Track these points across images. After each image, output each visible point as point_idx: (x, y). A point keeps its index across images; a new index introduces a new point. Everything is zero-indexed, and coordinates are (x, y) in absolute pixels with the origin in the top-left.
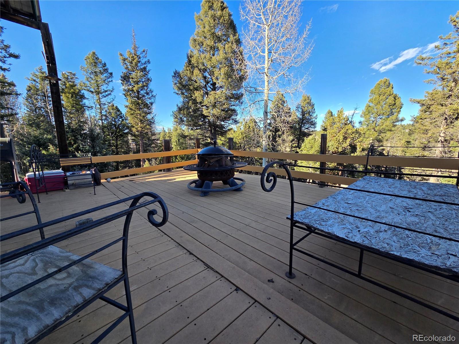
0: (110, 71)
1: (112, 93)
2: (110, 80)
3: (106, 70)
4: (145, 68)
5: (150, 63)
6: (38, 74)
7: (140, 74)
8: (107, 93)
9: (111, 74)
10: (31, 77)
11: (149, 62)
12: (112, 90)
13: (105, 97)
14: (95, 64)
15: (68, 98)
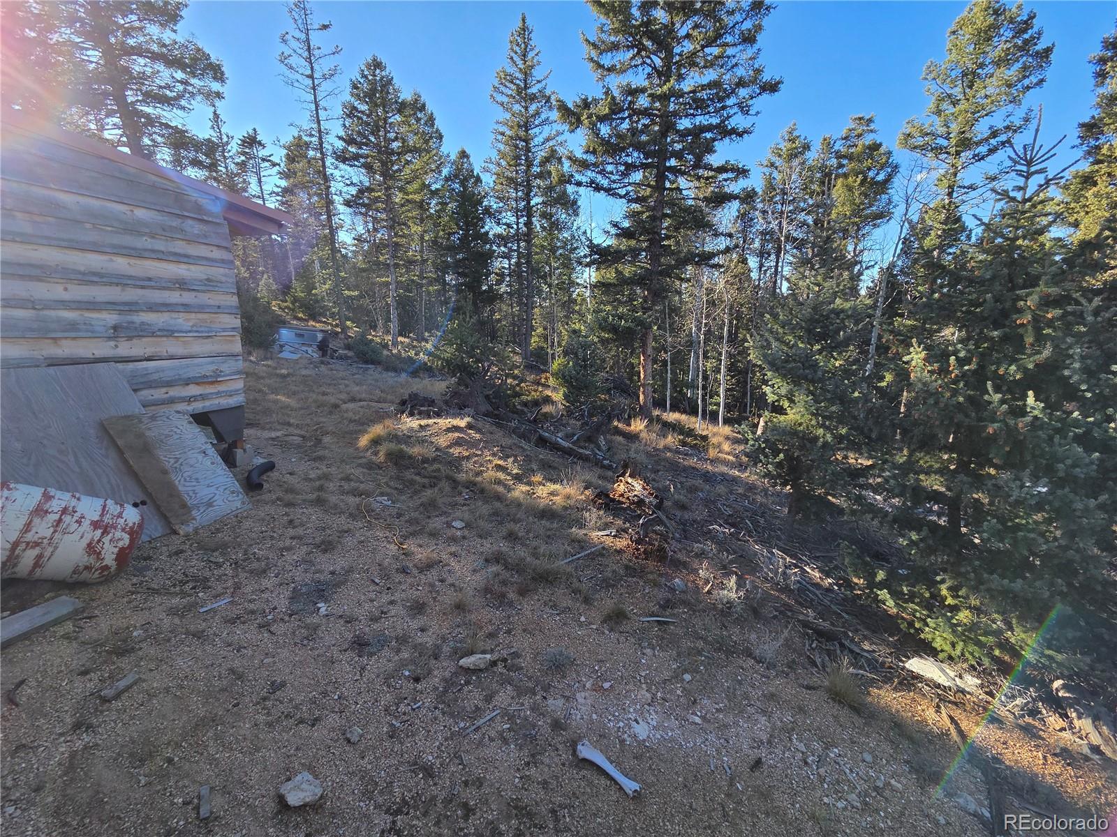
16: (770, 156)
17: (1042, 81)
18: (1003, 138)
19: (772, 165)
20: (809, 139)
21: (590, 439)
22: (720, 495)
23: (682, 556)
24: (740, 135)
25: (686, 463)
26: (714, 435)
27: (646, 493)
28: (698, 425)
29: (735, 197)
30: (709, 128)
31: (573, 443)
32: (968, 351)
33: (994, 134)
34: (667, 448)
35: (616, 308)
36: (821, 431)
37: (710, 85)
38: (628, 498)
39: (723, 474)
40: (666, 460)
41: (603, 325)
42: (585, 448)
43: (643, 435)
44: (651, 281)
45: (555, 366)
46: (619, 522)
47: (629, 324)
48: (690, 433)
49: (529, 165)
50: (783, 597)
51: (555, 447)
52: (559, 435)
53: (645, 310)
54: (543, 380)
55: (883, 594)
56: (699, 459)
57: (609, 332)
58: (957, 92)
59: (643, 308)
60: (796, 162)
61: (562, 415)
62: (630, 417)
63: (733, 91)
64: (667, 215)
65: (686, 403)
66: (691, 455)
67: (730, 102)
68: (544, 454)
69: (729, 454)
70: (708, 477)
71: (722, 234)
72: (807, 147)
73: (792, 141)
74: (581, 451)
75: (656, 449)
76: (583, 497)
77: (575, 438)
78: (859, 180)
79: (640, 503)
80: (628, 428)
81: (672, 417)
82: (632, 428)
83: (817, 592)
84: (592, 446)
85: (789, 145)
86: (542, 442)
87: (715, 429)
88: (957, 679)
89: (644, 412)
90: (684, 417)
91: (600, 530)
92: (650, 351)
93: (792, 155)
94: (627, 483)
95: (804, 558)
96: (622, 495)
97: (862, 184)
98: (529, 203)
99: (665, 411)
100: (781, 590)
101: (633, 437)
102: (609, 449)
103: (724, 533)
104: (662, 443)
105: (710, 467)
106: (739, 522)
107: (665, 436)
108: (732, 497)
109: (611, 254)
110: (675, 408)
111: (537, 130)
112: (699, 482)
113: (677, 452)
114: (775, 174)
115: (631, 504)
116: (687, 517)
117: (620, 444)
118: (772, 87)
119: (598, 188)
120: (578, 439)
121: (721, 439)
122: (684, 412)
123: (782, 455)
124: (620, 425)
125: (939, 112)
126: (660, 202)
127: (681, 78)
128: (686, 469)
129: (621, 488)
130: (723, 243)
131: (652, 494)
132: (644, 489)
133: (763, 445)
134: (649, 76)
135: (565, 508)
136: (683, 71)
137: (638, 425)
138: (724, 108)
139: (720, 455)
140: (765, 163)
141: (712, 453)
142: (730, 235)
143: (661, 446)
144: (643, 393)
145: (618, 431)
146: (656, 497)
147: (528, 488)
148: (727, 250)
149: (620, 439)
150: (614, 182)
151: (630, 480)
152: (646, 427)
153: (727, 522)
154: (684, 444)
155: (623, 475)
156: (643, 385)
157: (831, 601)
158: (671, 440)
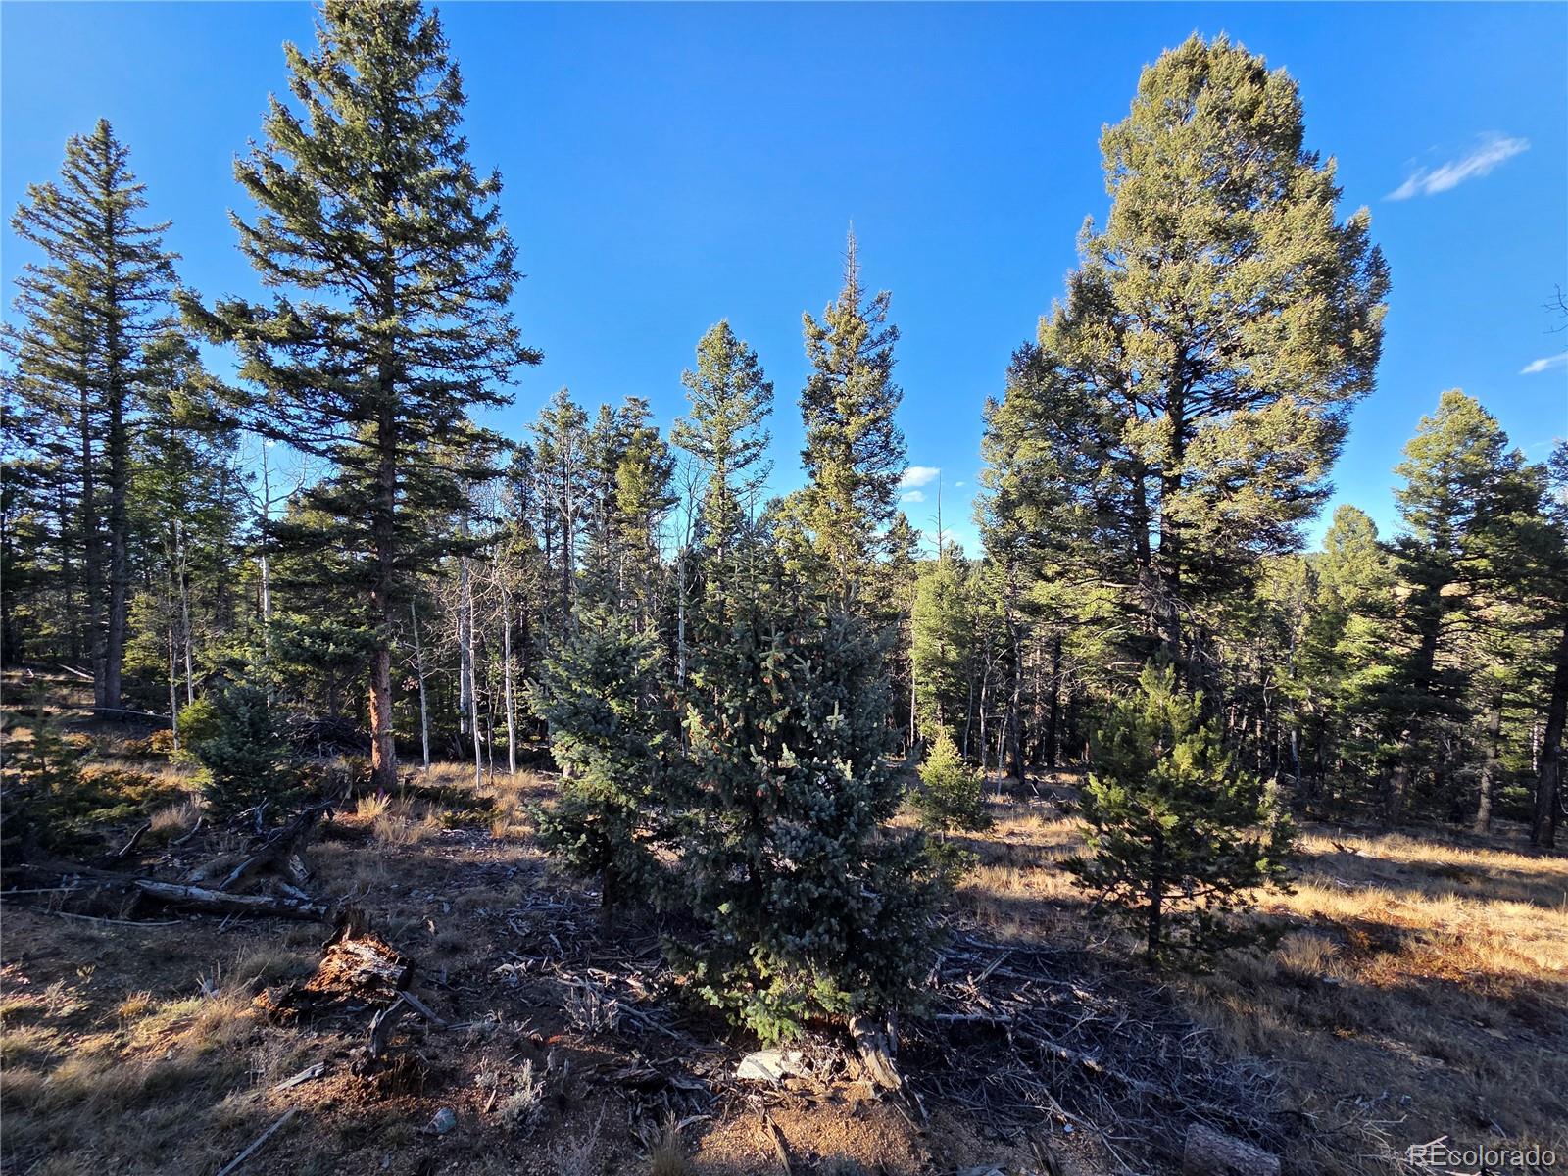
0: (765, 381)
1: (763, 453)
2: (763, 407)
3: (756, 377)
4: (883, 357)
5: (896, 338)
6: (556, 410)
7: (866, 377)
8: (747, 453)
9: (768, 388)
10: (539, 420)
11: (893, 333)
12: (763, 440)
13: (741, 466)
14: (726, 361)
15: (634, 476)
16: (541, 419)
17: (770, 410)
18: (753, 450)
19: (546, 431)
20: (585, 410)
21: (268, 868)
22: (512, 904)
23: (448, 1061)
24: (499, 402)
25: (459, 859)
26: (503, 792)
27: (382, 960)
28: (475, 778)
29: (500, 474)
30: (456, 386)
31: (231, 888)
32: (735, 707)
33: (746, 446)
34: (426, 840)
35: (317, 620)
36: (623, 799)
37: (451, 335)
38: (349, 981)
39: (516, 863)
40: (424, 864)
41: (293, 652)
42: (259, 891)
43: (383, 826)
44: (382, 577)
45: (189, 713)
46: (331, 1039)
47: (345, 648)
48: (462, 800)
49: (119, 354)
50: (600, 1049)
51: (183, 909)
52: (196, 875)
53: (373, 622)
54: (155, 746)
55: (707, 992)
56: (480, 845)
57: (305, 662)
58: (712, 401)
59: (369, 618)
60: (573, 433)
61: (205, 822)
62: (354, 797)
63: (483, 351)
64: (401, 486)
65: (457, 745)
66: (467, 840)
67: (482, 361)
68: (154, 935)
69: (523, 823)
70: (495, 876)
71: (487, 518)
72: (583, 417)
73: (567, 407)
74: (249, 899)
75: (404, 848)
76: (250, 1012)
77: (235, 874)
78: (641, 468)
79: (374, 981)
80: (351, 818)
81: (432, 773)
82: (361, 815)
83: (643, 1015)
84: (274, 879)
85: (563, 412)
86: (150, 907)
87: (504, 782)
88: (783, 1063)
89: (381, 783)
90: (454, 769)
91: (289, 1075)
92: (386, 683)
93: (568, 425)
94: (347, 952)
95: (626, 966)
96: (337, 979)
97: (645, 471)
98: (116, 417)
99: (422, 763)
100: (597, 1040)
101: (361, 835)
102: (311, 877)
103: (518, 972)
104: (417, 832)
105: (496, 856)
106: (542, 943)
107: (421, 817)
108: (530, 900)
109: (302, 536)
110: (438, 756)
111: (139, 305)
112: (479, 890)
113: (444, 841)
114: (551, 441)
115: (354, 990)
116: (459, 965)
117: (337, 855)
118: (533, 359)
119: (274, 434)
120: (242, 875)
121: (512, 798)
122: (455, 759)
123: (583, 836)
124: (338, 817)
125: (701, 418)
126: (389, 467)
127: (406, 314)
128: (458, 871)
129: (335, 965)
130: (489, 530)
131: (391, 960)
132: (379, 953)
133: (560, 828)
134: (358, 301)
135: (208, 1054)
136: (410, 308)
137: (371, 809)
138: (473, 367)
139: (512, 828)
140: (538, 427)
141: (500, 829)
142: (498, 521)
143: (414, 839)
144: (379, 749)
145: (334, 832)
146: (402, 962)
147: (106, 1038)
148: (496, 539)
149: (336, 845)
150: (304, 430)
151: (351, 946)
152: (387, 808)
153: (523, 952)
154: (453, 824)
155: (337, 939)
156: (378, 738)
157: (659, 1022)
158: (433, 822)
